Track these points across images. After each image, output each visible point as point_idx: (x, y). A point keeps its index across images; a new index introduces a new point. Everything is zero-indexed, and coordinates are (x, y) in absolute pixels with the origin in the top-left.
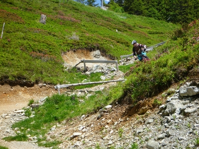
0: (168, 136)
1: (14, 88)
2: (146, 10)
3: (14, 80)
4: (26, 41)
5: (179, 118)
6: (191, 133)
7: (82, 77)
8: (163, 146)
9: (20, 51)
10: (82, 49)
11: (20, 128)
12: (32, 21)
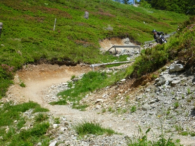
0: (157, 101)
1: (61, 67)
2: (169, 6)
3: (61, 61)
4: (73, 32)
5: (168, 88)
6: (173, 99)
7: (113, 59)
8: (153, 108)
9: (67, 39)
10: (115, 37)
11: (63, 96)
12: (78, 17)
